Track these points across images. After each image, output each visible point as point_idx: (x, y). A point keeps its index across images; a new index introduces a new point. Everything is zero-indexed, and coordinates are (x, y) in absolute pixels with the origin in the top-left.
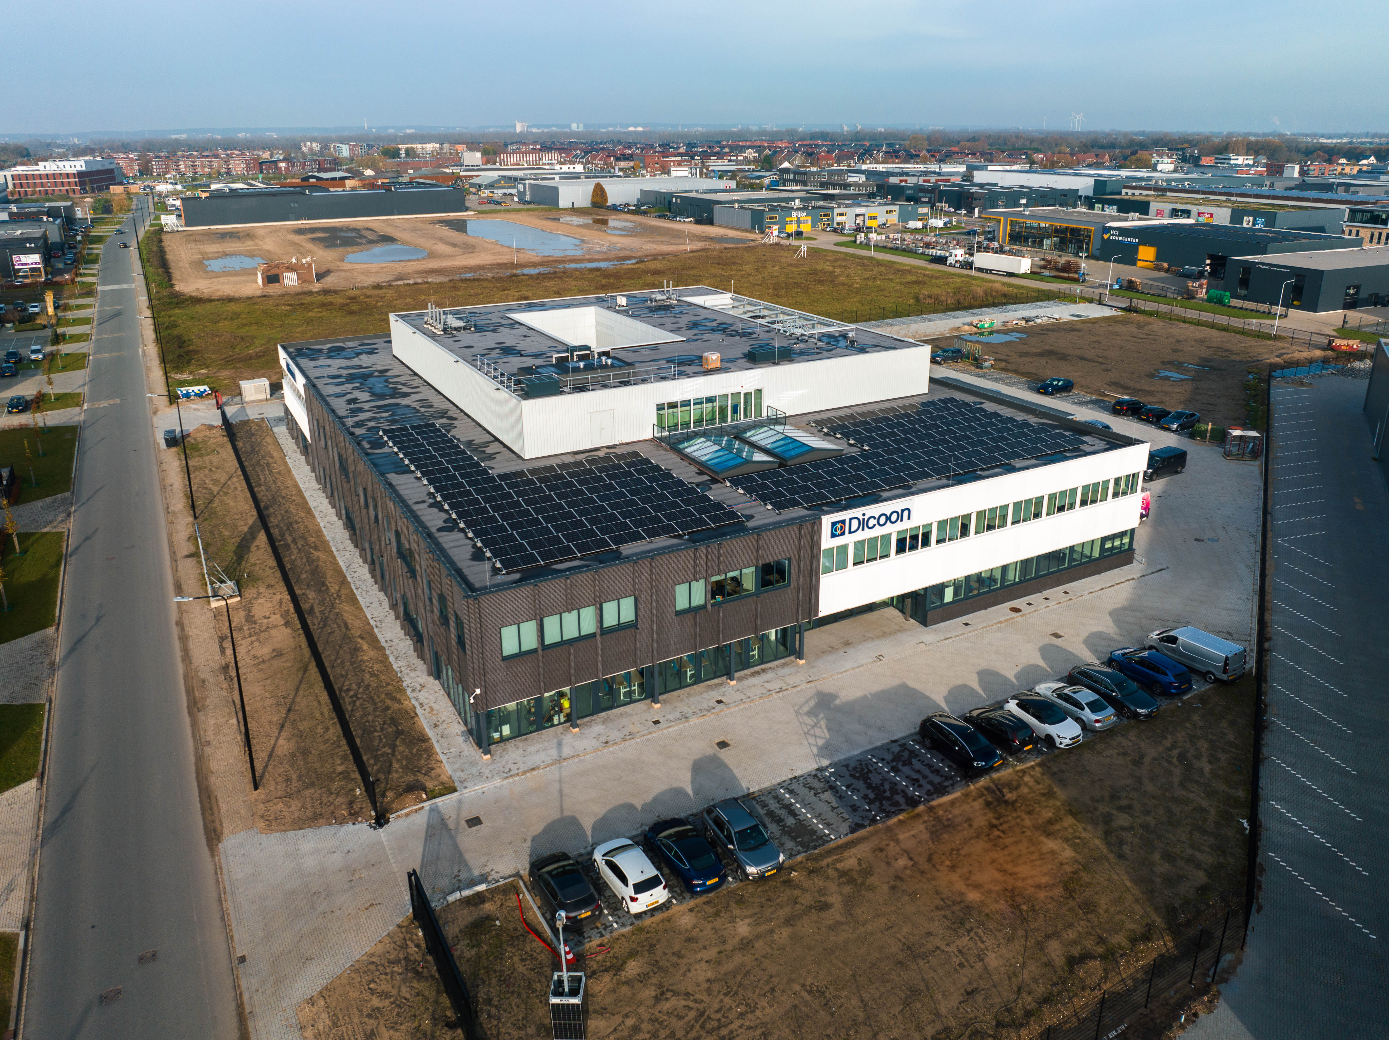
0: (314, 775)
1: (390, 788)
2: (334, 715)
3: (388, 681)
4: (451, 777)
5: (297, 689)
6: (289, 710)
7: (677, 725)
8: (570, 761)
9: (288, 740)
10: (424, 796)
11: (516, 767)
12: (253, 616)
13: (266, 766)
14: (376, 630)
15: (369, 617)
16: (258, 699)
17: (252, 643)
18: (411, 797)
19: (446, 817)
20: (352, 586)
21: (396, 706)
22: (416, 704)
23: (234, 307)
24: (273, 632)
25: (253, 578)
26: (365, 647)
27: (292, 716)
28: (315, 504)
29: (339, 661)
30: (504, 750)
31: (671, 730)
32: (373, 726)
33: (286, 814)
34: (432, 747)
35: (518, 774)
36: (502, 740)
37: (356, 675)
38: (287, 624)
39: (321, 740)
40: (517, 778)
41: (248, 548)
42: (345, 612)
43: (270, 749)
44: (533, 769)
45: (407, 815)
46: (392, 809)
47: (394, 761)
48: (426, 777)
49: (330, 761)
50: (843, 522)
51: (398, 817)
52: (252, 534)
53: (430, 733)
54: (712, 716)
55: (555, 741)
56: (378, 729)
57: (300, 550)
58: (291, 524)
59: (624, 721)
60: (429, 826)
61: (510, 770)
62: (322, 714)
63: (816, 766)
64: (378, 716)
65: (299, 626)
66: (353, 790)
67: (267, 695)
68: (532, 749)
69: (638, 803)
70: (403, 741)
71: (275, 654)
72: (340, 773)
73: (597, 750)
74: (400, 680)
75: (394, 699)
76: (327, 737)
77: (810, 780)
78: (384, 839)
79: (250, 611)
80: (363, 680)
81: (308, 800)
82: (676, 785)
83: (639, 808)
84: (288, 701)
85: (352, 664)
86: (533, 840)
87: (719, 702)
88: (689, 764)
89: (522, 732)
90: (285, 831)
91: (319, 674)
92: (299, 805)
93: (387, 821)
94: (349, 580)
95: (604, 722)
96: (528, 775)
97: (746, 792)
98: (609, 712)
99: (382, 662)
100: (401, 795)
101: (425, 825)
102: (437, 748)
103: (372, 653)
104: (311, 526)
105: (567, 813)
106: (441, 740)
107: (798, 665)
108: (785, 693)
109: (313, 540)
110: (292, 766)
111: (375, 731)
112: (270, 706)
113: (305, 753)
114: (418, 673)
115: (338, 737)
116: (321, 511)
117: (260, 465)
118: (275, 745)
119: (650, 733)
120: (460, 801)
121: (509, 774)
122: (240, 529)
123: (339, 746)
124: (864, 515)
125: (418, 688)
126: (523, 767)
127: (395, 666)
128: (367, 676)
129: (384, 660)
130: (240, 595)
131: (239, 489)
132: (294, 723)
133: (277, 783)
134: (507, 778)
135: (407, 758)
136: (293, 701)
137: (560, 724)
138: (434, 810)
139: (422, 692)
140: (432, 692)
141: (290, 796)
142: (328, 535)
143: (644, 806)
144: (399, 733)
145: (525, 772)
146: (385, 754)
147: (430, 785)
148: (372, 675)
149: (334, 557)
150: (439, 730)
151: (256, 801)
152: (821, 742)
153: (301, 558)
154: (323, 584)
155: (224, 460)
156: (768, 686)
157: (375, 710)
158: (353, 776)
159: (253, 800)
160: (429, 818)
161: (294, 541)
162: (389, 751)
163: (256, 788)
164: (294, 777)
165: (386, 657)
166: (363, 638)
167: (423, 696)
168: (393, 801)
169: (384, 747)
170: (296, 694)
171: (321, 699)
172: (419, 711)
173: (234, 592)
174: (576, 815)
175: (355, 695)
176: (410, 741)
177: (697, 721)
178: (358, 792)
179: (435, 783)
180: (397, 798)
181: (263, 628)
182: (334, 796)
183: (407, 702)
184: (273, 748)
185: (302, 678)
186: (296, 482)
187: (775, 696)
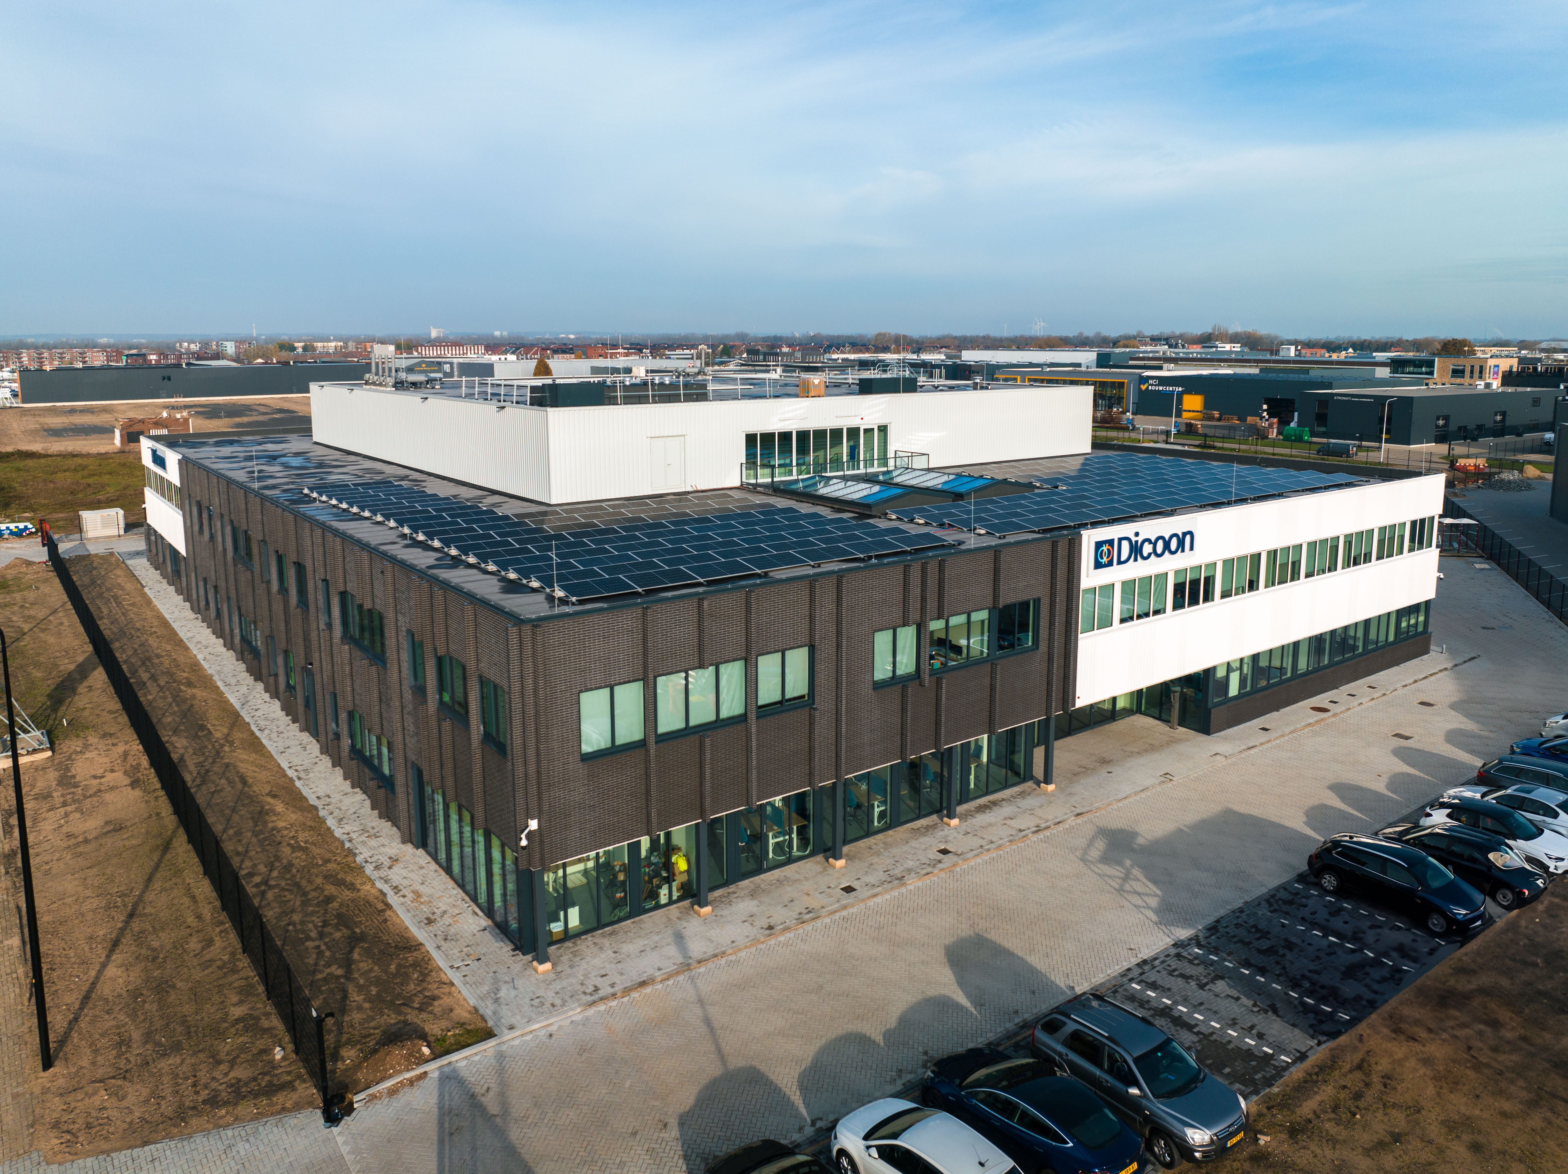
0: (179, 1029)
1: (349, 1042)
2: (224, 916)
3: (328, 856)
4: (476, 1010)
5: (150, 879)
6: (131, 916)
7: (887, 891)
8: (711, 965)
9: (127, 967)
10: (426, 1050)
11: (607, 980)
12: (74, 777)
13: (76, 1019)
14: (298, 784)
15: (284, 765)
16: (69, 900)
17: (67, 815)
18: (398, 1052)
19: (478, 1090)
20: (254, 728)
21: (347, 894)
22: (386, 888)
23: (79, 461)
24: (108, 797)
25: (77, 727)
26: (280, 807)
27: (136, 925)
28: (189, 635)
29: (231, 832)
30: (575, 954)
31: (878, 900)
32: (303, 931)
33: (113, 1113)
34: (427, 959)
35: (614, 995)
36: (567, 936)
37: (264, 850)
38: (134, 784)
39: (195, 962)
40: (614, 1003)
41: (74, 691)
42: (242, 761)
43: (85, 988)
44: (643, 984)
45: (393, 1092)
46: (356, 1082)
47: (351, 988)
48: (424, 1015)
49: (216, 998)
50: (1111, 542)
51: (373, 1097)
52: (83, 672)
53: (419, 934)
54: (943, 875)
55: (670, 931)
56: (313, 934)
57: (161, 688)
58: (149, 659)
59: (789, 891)
60: (445, 1113)
61: (597, 989)
62: (199, 917)
63: (1169, 941)
64: (313, 913)
65: (159, 786)
66: (268, 1051)
67: (89, 893)
68: (628, 948)
69: (875, 1031)
70: (368, 953)
71: (108, 828)
72: (238, 1021)
73: (755, 941)
74: (351, 853)
75: (341, 883)
76: (208, 957)
77: (1174, 963)
78: (344, 1150)
79: (68, 769)
80: (277, 858)
81: (166, 1079)
82: (932, 992)
83: (879, 1039)
84: (130, 901)
85: (256, 834)
86: (681, 1124)
87: (945, 852)
88: (940, 954)
89: (604, 920)
90: (108, 1153)
91: (193, 854)
92: (145, 1092)
93: (349, 1109)
94: (247, 720)
95: (753, 894)
96: (635, 995)
97: (1070, 995)
98: (757, 879)
99: (312, 828)
100: (375, 1051)
101: (435, 1110)
102: (439, 960)
103: (293, 817)
104: (181, 659)
105: (736, 1062)
106: (445, 946)
107: (1045, 793)
108: (1047, 833)
109: (185, 675)
110: (133, 1015)
111: (309, 938)
112: (94, 911)
113: (162, 988)
114: (382, 840)
115: (233, 954)
116: (199, 642)
117: (103, 598)
118: (97, 978)
119: (845, 907)
120: (501, 1056)
121: (595, 997)
122: (62, 668)
123: (235, 971)
124: (1137, 534)
125: (387, 863)
126: (622, 983)
127: (338, 833)
128: (287, 850)
129: (318, 826)
130: (52, 748)
131: (66, 623)
132: (140, 938)
133: (96, 1051)
134: (594, 1003)
135: (377, 982)
136: (140, 898)
137: (671, 902)
138: (449, 1078)
139: (395, 869)
140: (415, 868)
141: (125, 1075)
142: (210, 668)
143: (888, 1034)
144: (355, 940)
145: (627, 991)
146: (331, 977)
147: (434, 1028)
148: (296, 848)
149: (221, 694)
150: (439, 927)
151: (45, 1091)
152: (1153, 902)
153: (165, 698)
154: (202, 727)
155: (45, 595)
156: (1017, 824)
157: (305, 903)
158: (265, 1023)
159: (37, 1091)
160: (441, 1095)
161: (154, 678)
162: (340, 972)
163: (47, 1064)
164: (136, 1035)
165: (323, 821)
166: (274, 796)
167: (397, 875)
168: (357, 1067)
169: (328, 965)
170: (147, 887)
171: (196, 892)
172: (393, 899)
173: (41, 744)
174: (755, 1063)
175: (265, 882)
176: (382, 952)
177: (920, 884)
178: (278, 1053)
179: (444, 1024)
180: (366, 1059)
181: (91, 792)
182: (224, 1067)
183: (368, 887)
184: (94, 984)
185: (160, 861)
186: (158, 612)
187: (1034, 838)
